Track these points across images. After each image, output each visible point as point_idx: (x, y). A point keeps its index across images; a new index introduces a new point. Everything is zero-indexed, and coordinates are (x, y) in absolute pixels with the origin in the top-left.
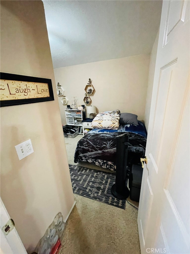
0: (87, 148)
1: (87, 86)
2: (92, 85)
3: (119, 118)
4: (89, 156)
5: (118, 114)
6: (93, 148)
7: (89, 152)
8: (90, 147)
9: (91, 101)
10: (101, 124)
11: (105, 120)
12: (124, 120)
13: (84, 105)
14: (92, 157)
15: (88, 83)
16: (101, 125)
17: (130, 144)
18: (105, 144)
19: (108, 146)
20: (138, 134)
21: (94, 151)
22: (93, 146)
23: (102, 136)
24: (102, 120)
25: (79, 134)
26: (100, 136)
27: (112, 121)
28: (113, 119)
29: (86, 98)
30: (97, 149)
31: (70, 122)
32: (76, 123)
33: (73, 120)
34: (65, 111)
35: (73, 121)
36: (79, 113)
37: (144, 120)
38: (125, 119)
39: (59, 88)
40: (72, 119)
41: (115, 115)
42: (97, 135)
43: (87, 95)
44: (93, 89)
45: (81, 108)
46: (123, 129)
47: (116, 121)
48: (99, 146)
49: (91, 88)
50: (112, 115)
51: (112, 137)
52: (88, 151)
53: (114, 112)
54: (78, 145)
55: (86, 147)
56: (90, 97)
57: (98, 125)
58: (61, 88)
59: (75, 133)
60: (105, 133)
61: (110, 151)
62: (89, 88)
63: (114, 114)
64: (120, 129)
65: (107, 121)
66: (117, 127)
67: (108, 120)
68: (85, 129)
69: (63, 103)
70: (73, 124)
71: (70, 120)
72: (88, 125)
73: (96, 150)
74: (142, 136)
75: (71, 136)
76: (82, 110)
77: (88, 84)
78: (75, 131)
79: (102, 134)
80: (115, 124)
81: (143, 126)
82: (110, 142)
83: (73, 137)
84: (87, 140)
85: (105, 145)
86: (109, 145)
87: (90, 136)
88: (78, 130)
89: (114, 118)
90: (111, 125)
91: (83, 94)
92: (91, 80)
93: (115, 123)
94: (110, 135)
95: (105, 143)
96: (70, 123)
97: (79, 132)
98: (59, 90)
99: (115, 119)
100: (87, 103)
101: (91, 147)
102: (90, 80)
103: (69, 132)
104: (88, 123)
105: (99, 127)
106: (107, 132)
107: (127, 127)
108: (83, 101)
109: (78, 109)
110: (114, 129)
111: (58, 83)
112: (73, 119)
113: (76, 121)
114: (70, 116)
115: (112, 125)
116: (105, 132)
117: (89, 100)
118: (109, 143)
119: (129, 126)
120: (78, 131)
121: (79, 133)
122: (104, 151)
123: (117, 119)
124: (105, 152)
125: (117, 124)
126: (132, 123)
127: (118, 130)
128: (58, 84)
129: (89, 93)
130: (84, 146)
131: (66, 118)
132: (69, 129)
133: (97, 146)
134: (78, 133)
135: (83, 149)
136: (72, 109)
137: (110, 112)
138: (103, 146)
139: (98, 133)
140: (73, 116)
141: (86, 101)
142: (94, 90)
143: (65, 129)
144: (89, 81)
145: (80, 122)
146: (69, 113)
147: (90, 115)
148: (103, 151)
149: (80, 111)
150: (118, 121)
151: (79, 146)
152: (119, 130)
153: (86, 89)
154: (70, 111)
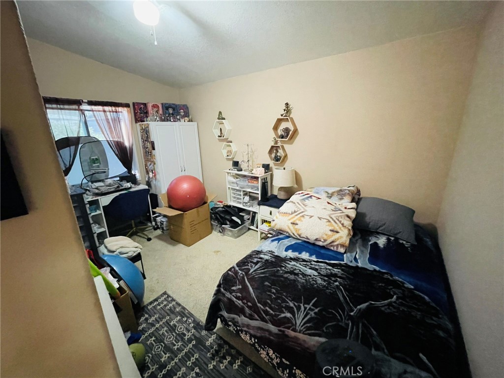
0: (240, 302)
1: (279, 121)
2: (292, 119)
3: (353, 214)
4: (243, 327)
5: (352, 201)
6: (254, 308)
7: (245, 317)
8: (247, 304)
9: (286, 156)
10: (296, 227)
11: (311, 217)
12: (367, 219)
13: (269, 165)
14: (252, 332)
15: (283, 112)
16: (296, 230)
17: (378, 340)
18: (290, 310)
19: (298, 322)
20: (415, 289)
21: (257, 320)
22: (255, 304)
23: (292, 272)
24: (303, 216)
25: (249, 229)
26: (285, 267)
27: (329, 221)
28: (333, 216)
29: (274, 149)
30: (264, 315)
31: (235, 198)
32: (246, 203)
33: (241, 195)
34: (226, 174)
35: (242, 197)
36: (255, 182)
37: (437, 225)
38: (373, 218)
39: (220, 124)
40: (239, 193)
41: (343, 201)
42: (278, 261)
43: (278, 142)
44: (292, 129)
45: (260, 172)
46: (362, 252)
47: (343, 224)
48: (272, 312)
49: (288, 125)
50: (335, 200)
51: (320, 281)
52: (241, 311)
53: (341, 193)
54: (219, 286)
55: (237, 298)
56: (285, 146)
57: (288, 227)
58: (223, 123)
59: (240, 227)
60: (304, 261)
61: (304, 341)
62: (284, 125)
63: (341, 199)
64: (351, 252)
65: (315, 219)
66: (342, 246)
67: (320, 218)
68: (264, 221)
69: (225, 155)
70: (240, 203)
71: (234, 194)
72: (271, 214)
73: (263, 320)
74: (427, 304)
75: (230, 233)
76: (261, 177)
77: (282, 115)
78: (240, 223)
79: (293, 263)
80: (337, 236)
81: (433, 249)
82: (308, 307)
83: (236, 235)
84: (243, 277)
85: (289, 315)
86: (301, 319)
87: (258, 262)
88: (249, 219)
89: (338, 214)
90: (326, 235)
91: (269, 138)
92: (290, 107)
93: (339, 230)
94: (316, 270)
95: (292, 305)
96: (234, 201)
97: (252, 223)
98: (221, 126)
99: (341, 216)
100: (277, 159)
101: (249, 304)
102: (287, 108)
103: (228, 223)
104: (273, 209)
105: (292, 234)
106: (311, 255)
107: (376, 244)
108: (268, 155)
109: (253, 174)
110: (332, 248)
111: (220, 113)
112: (242, 193)
113: (247, 198)
114: (236, 185)
115: (330, 236)
116: (305, 255)
117: (281, 153)
118: (305, 308)
119: (382, 241)
120: (250, 221)
121: (252, 227)
122: (286, 333)
123: (348, 216)
124: (287, 336)
125: (343, 236)
126: (396, 234)
127: (345, 253)
128: (219, 115)
129: (282, 137)
130: (234, 294)
131: (228, 188)
132: (228, 217)
133: (267, 308)
134: (248, 226)
135: (230, 300)
136: (241, 170)
137: (330, 191)
138: (283, 315)
139: (283, 254)
140: (242, 188)
141: (273, 155)
142: (296, 131)
143: (220, 216)
144: (284, 108)
145: (256, 202)
146: (234, 180)
147: (279, 190)
148: (284, 332)
149: (258, 177)
150: (348, 223)
151: (222, 290)
152: (349, 254)
153: (276, 128)
154: (237, 176)
